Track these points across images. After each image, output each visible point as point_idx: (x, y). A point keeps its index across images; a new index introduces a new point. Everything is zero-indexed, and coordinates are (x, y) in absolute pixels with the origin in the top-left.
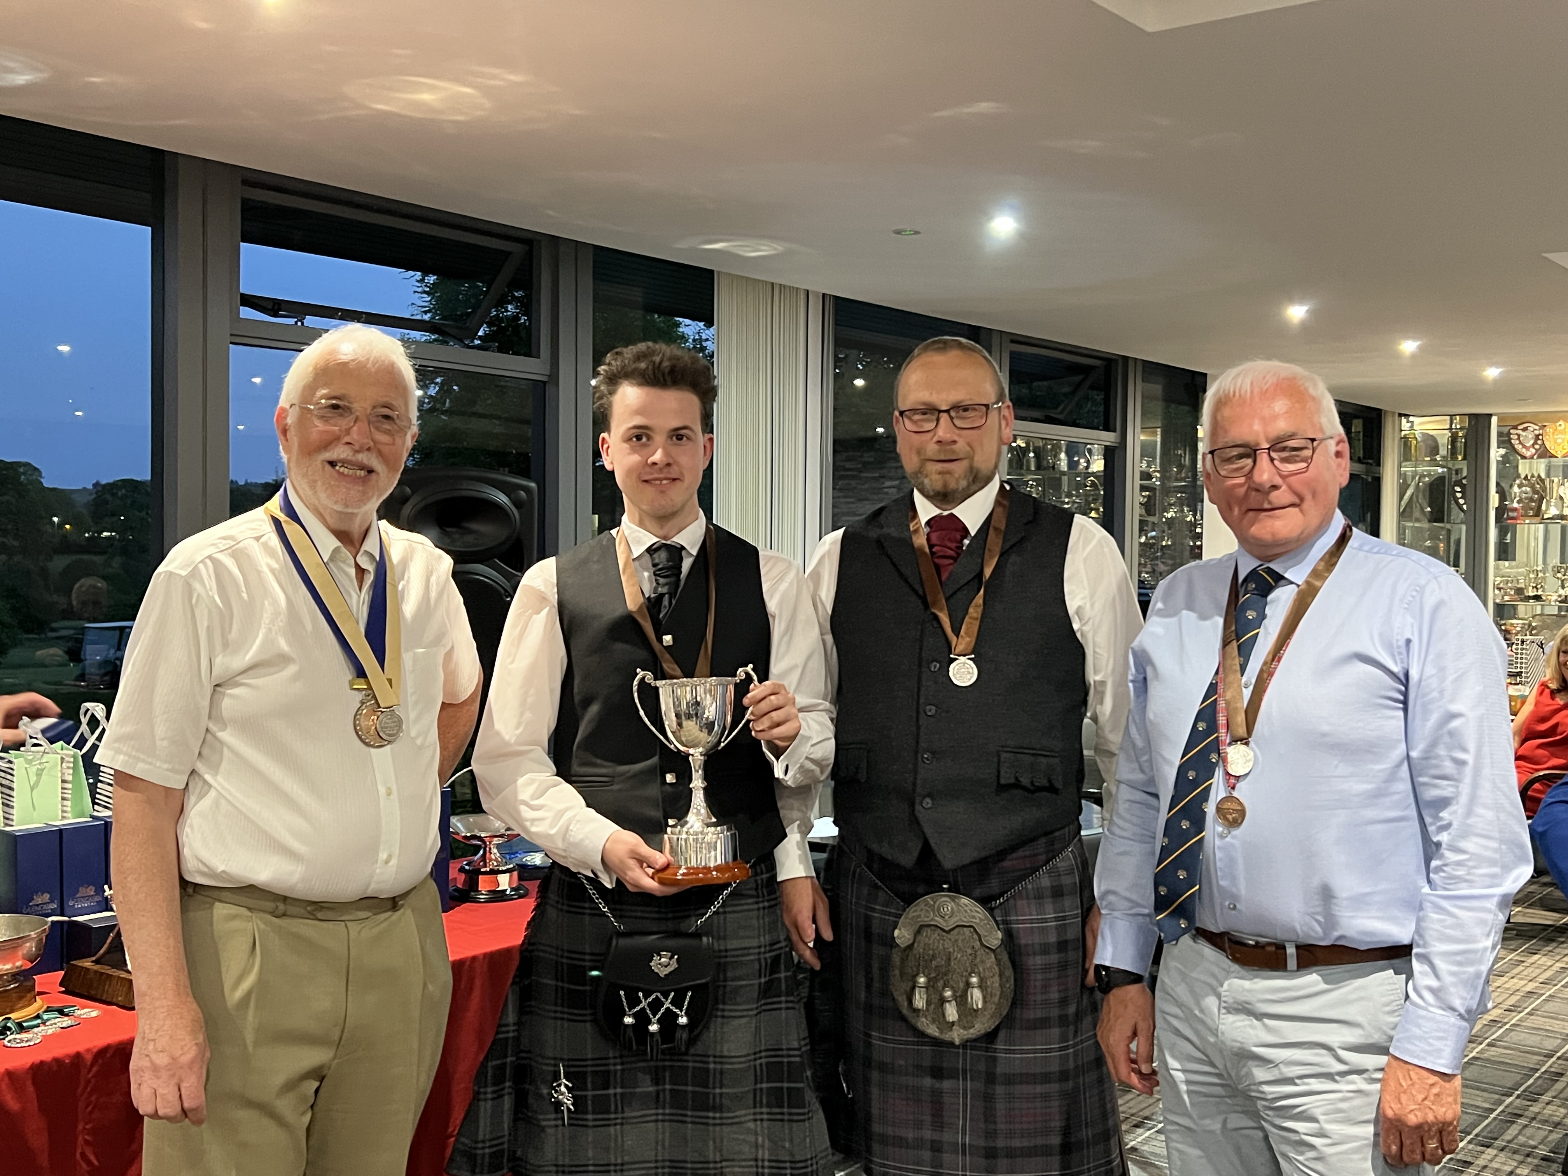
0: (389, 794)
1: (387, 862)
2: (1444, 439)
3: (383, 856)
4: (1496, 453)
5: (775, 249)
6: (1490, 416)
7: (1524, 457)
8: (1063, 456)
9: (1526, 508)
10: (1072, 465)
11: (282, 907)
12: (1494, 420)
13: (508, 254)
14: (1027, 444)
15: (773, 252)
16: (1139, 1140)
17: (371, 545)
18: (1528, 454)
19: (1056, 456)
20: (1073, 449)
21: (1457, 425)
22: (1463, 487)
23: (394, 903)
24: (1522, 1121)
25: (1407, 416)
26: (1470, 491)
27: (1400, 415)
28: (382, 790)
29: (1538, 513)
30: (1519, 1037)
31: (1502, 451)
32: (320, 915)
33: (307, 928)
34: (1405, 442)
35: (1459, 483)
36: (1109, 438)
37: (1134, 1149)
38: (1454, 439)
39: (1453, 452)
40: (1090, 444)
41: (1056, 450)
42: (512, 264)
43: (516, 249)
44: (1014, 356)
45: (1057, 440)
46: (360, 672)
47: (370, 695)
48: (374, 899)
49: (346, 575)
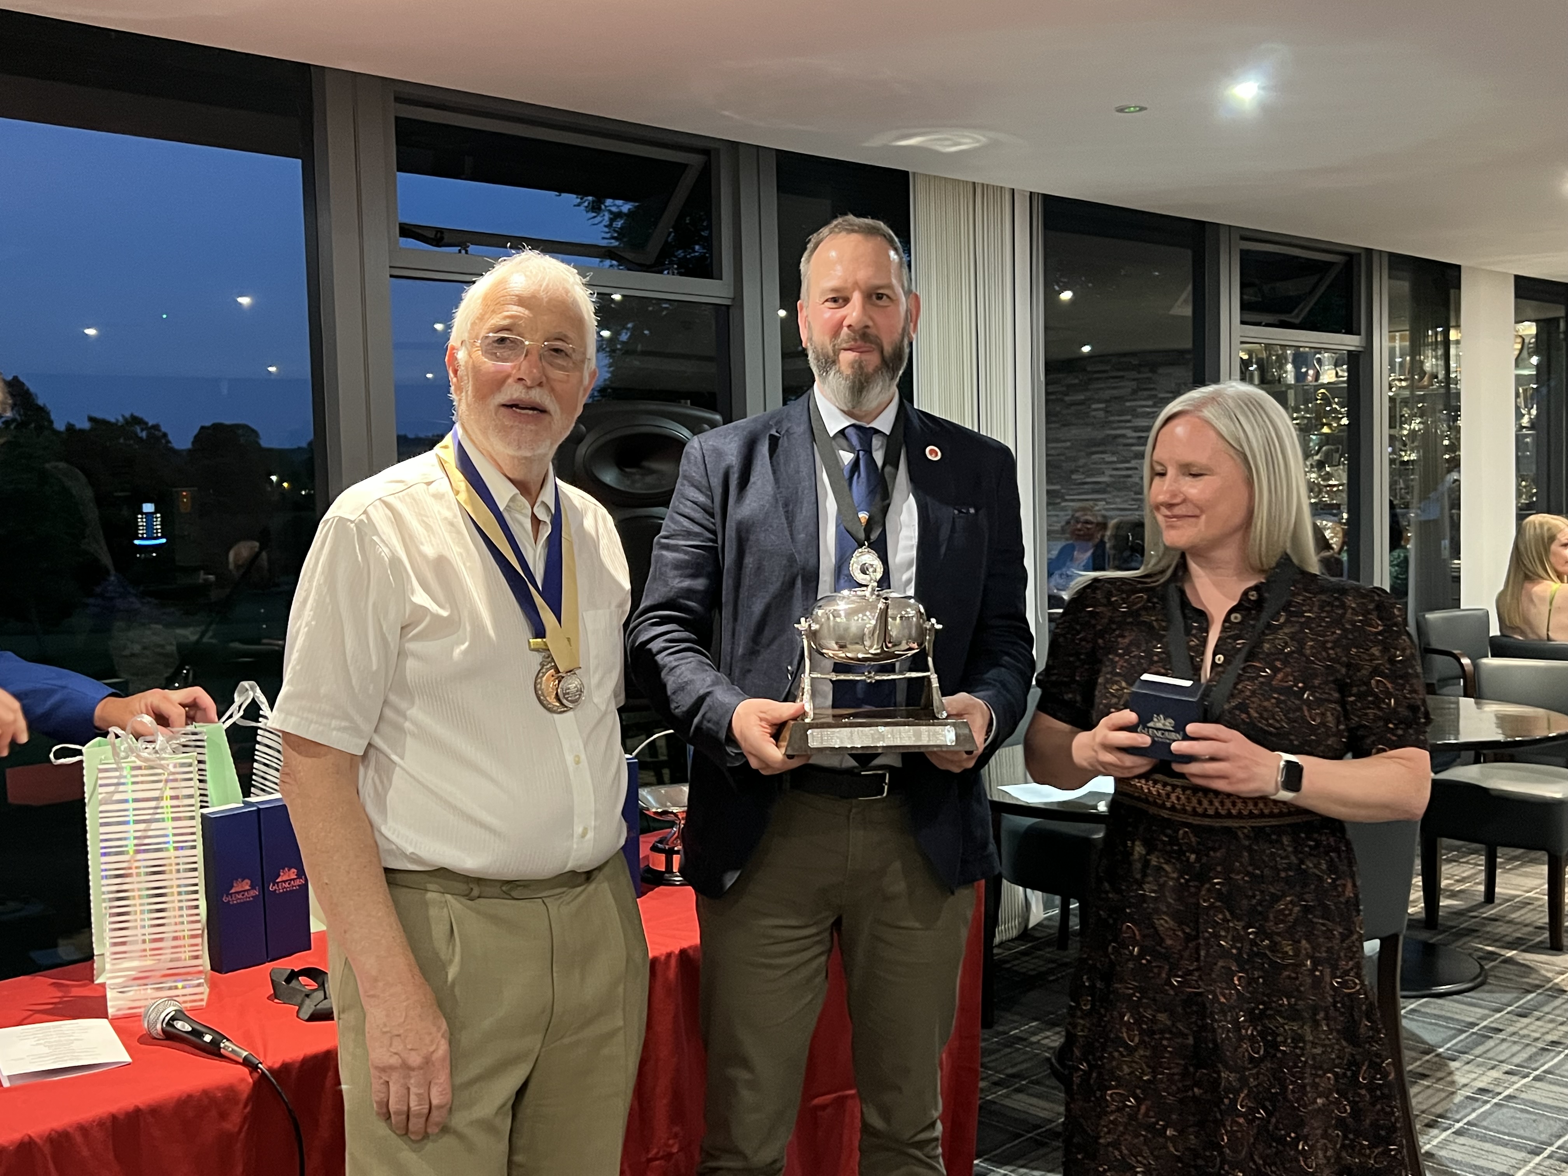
0: (578, 763)
1: (584, 835)
3: (578, 830)
5: (978, 141)
8: (1289, 367)
10: (1300, 377)
11: (476, 889)
13: (683, 167)
14: (1250, 353)
15: (977, 145)
16: (1435, 1143)
17: (548, 496)
19: (1281, 367)
20: (1300, 360)
23: (588, 876)
28: (569, 759)
32: (516, 894)
33: (504, 909)
36: (1351, 342)
37: (1429, 1155)
40: (1319, 350)
41: (1281, 362)
42: (688, 181)
43: (695, 160)
44: (1245, 256)
45: (1284, 347)
46: (539, 631)
47: (550, 658)
48: (573, 873)
49: (521, 527)
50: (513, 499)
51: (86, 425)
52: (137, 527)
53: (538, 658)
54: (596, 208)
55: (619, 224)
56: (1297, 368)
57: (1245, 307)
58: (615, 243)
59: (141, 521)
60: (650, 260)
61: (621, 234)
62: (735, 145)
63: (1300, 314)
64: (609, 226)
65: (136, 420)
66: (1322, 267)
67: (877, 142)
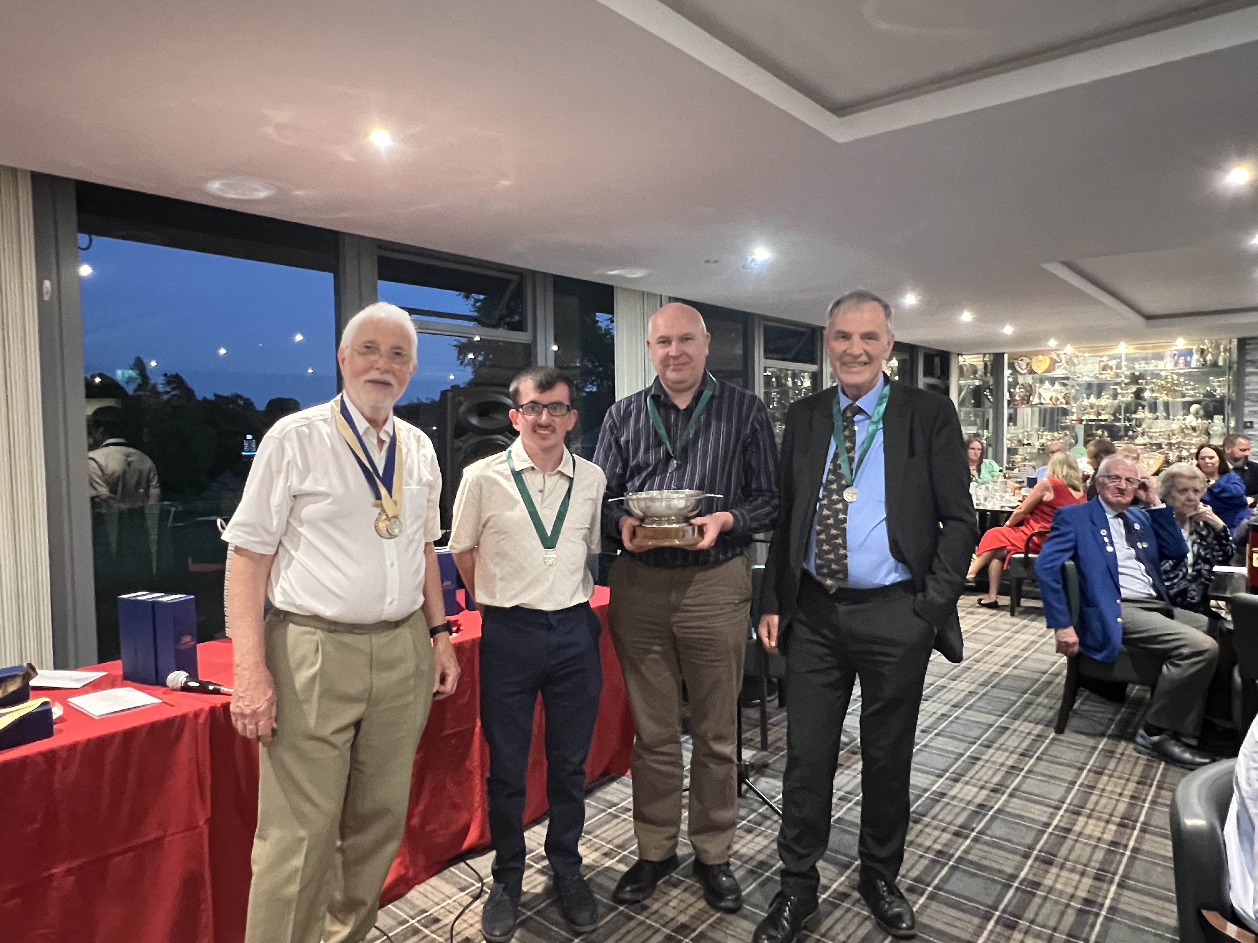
0: (392, 565)
1: (391, 603)
2: (980, 366)
3: (388, 600)
4: (1007, 372)
6: (1003, 354)
7: (1021, 374)
8: (789, 379)
9: (1023, 399)
10: (794, 383)
11: (333, 627)
12: (1006, 356)
13: (508, 282)
14: (772, 372)
15: (644, 275)
17: (388, 427)
18: (1023, 372)
19: (786, 380)
20: (795, 376)
21: (987, 359)
22: (991, 391)
23: (397, 624)
24: (1033, 707)
25: (962, 355)
26: (994, 393)
27: (959, 354)
28: (388, 563)
29: (1028, 402)
30: (1029, 664)
31: (1010, 371)
32: (356, 631)
33: (348, 639)
34: (961, 368)
35: (988, 388)
36: (814, 368)
38: (986, 366)
39: (985, 373)
40: (804, 372)
41: (786, 376)
42: (513, 286)
43: (515, 277)
44: (767, 330)
45: (787, 370)
46: (378, 497)
47: (384, 511)
48: (386, 622)
49: (371, 442)
50: (367, 429)
51: (213, 398)
52: (243, 446)
53: (378, 510)
54: (467, 297)
55: (478, 304)
56: (793, 379)
57: (766, 351)
58: (476, 314)
59: (246, 444)
60: (494, 322)
61: (479, 310)
62: (534, 273)
63: (790, 355)
64: (474, 305)
65: (238, 396)
66: (802, 334)
67: (597, 272)
